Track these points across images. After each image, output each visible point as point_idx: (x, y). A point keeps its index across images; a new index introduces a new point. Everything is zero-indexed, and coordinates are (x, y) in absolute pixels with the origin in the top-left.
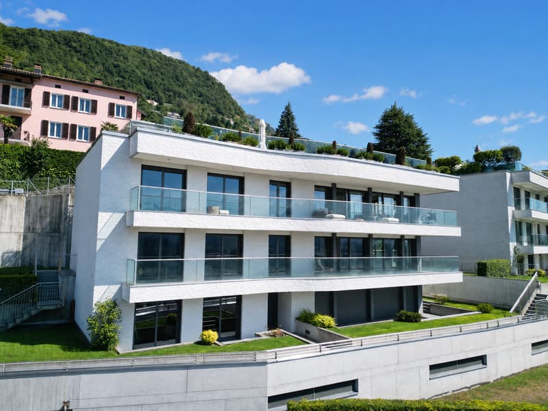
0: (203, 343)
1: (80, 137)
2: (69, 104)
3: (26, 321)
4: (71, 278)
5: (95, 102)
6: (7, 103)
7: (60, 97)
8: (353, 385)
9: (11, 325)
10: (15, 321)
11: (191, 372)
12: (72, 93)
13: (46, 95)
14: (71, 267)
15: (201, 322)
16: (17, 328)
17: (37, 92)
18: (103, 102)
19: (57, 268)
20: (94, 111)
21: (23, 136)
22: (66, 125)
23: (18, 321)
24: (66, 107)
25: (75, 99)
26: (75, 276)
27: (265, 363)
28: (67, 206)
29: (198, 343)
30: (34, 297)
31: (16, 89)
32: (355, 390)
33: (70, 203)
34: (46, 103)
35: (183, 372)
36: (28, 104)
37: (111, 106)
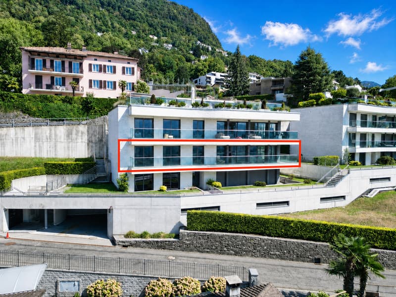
0: (161, 190)
1: (108, 87)
2: (102, 69)
3: (94, 181)
4: (109, 163)
5: (115, 67)
6: (71, 72)
7: (97, 65)
8: (218, 208)
9: (88, 182)
10: (89, 181)
11: (153, 198)
12: (103, 63)
13: (90, 65)
14: (109, 158)
15: (162, 183)
16: (90, 183)
17: (86, 63)
18: (119, 66)
19: (103, 158)
20: (115, 72)
21: (81, 89)
22: (101, 81)
23: (91, 180)
24: (100, 71)
25: (105, 66)
26: (111, 162)
27: (180, 197)
28: (105, 130)
29: (159, 191)
30: (95, 172)
31: (75, 63)
32: (219, 210)
33: (106, 129)
34: (90, 70)
35: (150, 199)
36: (82, 72)
37: (124, 68)
